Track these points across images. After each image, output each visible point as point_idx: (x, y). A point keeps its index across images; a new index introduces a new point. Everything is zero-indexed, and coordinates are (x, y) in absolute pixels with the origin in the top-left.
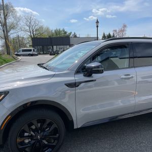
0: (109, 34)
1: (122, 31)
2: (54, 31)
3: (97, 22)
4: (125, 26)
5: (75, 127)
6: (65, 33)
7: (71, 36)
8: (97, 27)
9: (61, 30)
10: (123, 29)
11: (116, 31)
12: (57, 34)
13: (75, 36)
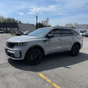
0: (40, 23)
1: (47, 21)
2: (6, 19)
3: (37, 17)
4: (48, 19)
5: (45, 55)
6: (14, 20)
7: (18, 22)
8: (37, 19)
9: (11, 18)
10: (47, 20)
11: (43, 21)
12: (8, 21)
13: (20, 23)
